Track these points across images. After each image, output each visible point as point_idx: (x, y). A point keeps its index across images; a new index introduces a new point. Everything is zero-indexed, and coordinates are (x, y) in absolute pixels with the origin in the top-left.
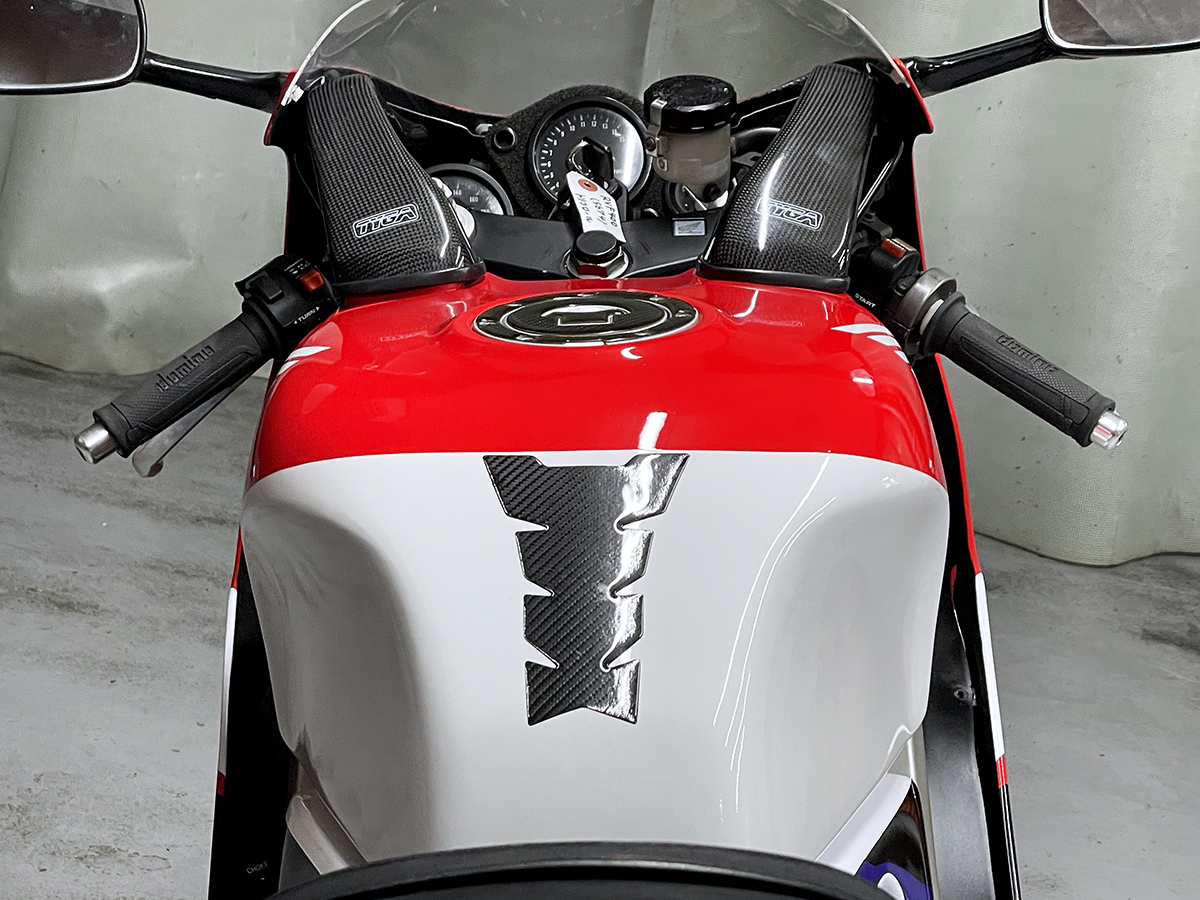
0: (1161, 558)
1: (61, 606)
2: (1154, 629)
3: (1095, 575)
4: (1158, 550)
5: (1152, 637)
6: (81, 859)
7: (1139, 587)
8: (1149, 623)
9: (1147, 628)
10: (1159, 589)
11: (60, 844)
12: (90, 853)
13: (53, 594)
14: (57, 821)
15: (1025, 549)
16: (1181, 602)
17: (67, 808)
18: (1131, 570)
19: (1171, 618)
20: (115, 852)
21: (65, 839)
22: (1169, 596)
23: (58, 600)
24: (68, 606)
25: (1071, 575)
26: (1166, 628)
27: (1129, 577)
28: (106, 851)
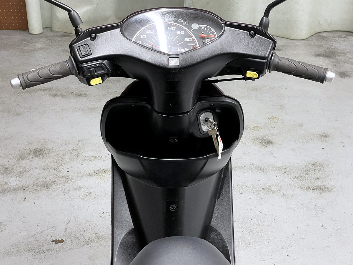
0: (317, 34)
1: (79, 96)
2: (317, 53)
3: (303, 42)
4: (316, 32)
5: (317, 55)
6: (90, 160)
7: (313, 43)
8: (316, 52)
9: (315, 53)
10: (317, 42)
11: (85, 157)
12: (92, 158)
13: (77, 93)
14: (84, 151)
15: (286, 38)
16: (322, 45)
17: (86, 148)
18: (310, 39)
19: (320, 50)
20: (97, 157)
21: (86, 156)
22: (319, 44)
23: (78, 94)
24: (80, 95)
25: (298, 43)
26: (319, 52)
27: (310, 41)
28: (95, 157)
